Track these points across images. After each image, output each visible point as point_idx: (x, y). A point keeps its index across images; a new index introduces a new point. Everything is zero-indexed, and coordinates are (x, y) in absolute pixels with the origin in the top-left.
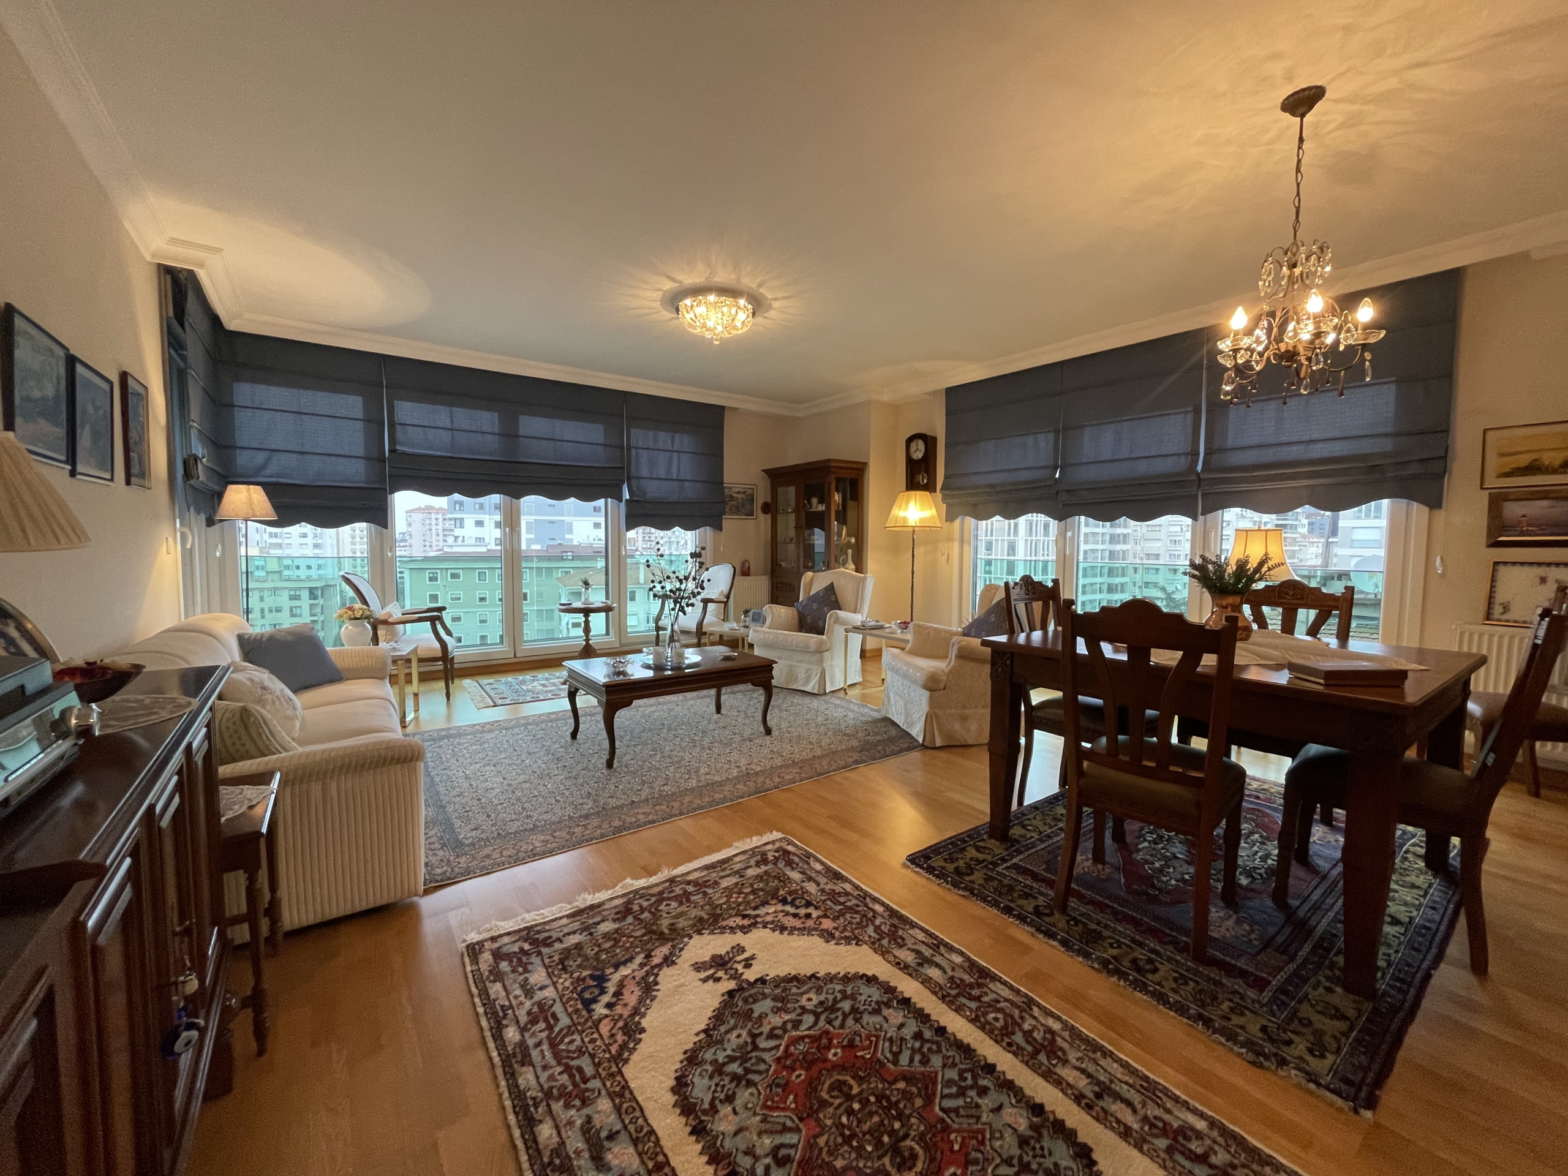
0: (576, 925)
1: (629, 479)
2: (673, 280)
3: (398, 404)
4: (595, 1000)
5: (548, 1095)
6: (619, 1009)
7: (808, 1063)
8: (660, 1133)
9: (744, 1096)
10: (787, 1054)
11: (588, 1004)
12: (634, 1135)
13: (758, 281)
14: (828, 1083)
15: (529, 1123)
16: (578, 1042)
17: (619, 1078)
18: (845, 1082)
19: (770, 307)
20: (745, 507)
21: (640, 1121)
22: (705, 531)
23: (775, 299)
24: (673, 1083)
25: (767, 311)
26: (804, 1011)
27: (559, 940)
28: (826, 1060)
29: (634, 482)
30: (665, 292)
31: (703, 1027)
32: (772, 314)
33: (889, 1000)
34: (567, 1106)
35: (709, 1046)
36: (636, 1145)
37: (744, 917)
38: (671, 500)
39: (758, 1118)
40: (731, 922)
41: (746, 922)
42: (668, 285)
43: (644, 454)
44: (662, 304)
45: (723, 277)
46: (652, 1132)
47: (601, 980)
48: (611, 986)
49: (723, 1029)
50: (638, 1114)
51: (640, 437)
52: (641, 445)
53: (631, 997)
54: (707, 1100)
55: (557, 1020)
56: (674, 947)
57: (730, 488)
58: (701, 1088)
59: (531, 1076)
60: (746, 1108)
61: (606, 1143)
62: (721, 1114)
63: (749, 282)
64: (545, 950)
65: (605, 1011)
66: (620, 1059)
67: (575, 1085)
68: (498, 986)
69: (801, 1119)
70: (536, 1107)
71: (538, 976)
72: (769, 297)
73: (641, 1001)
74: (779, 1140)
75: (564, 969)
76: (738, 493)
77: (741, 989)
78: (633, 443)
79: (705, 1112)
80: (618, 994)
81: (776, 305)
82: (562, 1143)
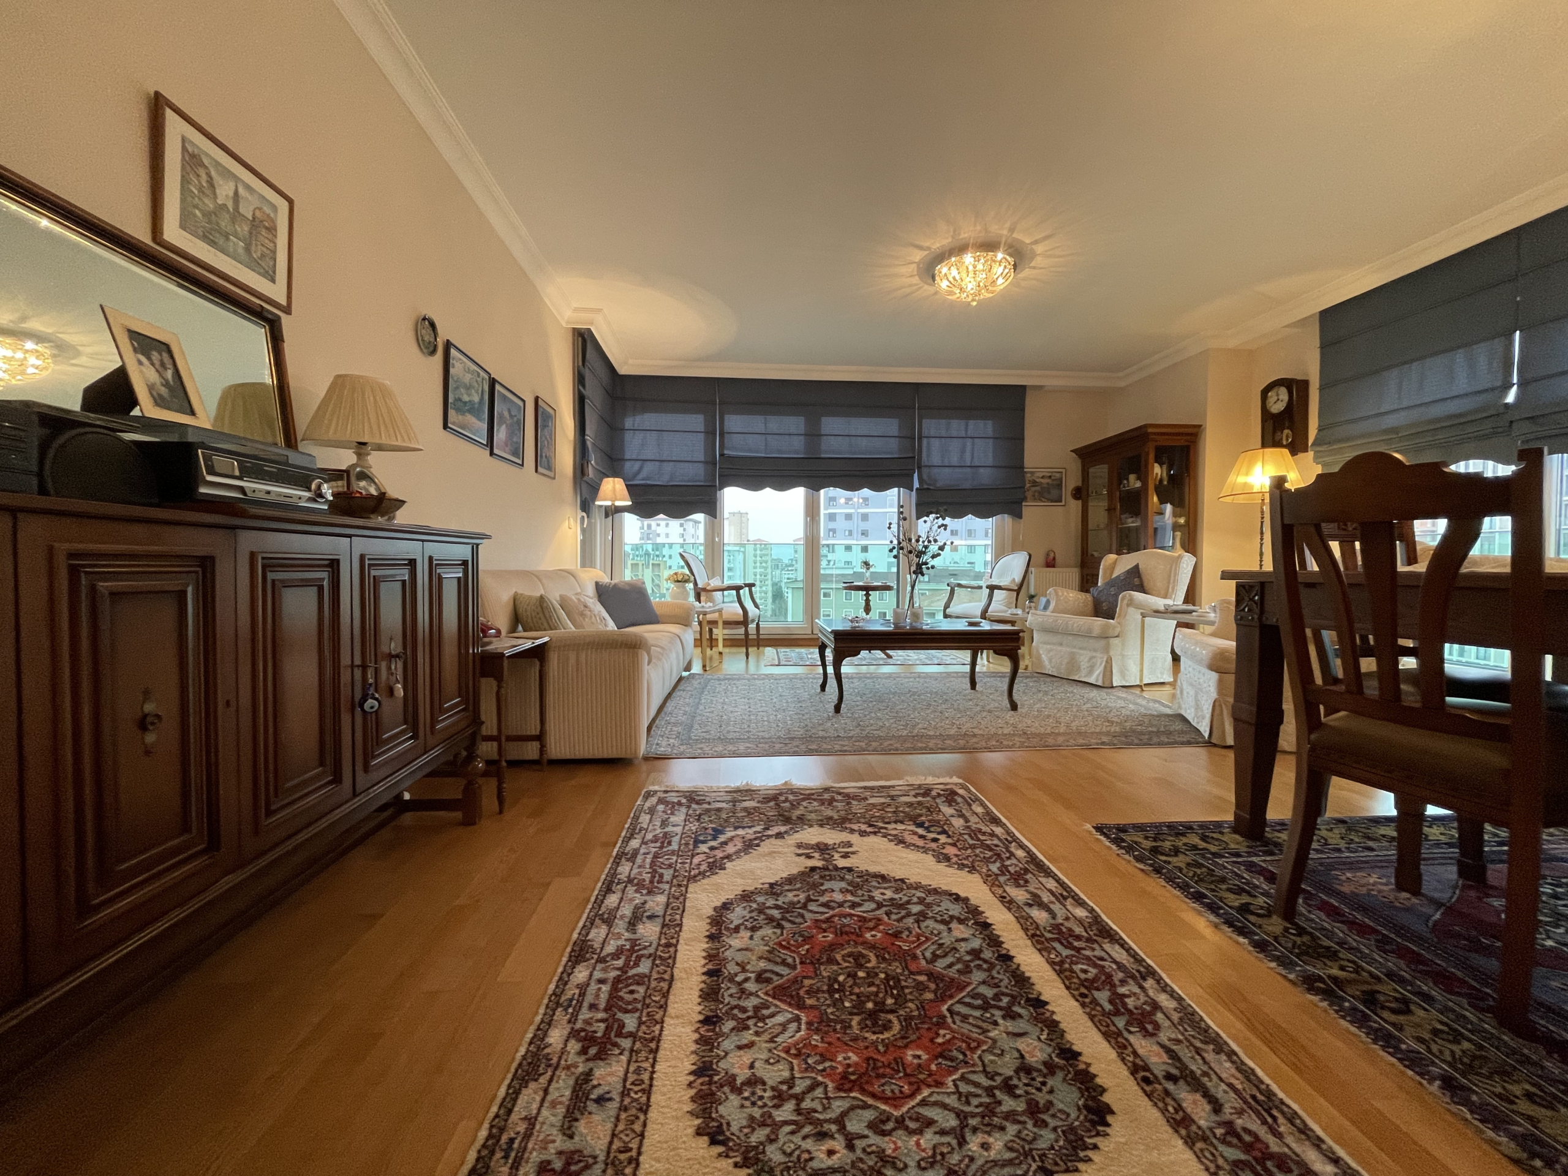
0: (729, 798)
1: (919, 468)
2: (921, 248)
3: (727, 417)
4: (704, 842)
5: (630, 881)
6: (716, 852)
7: (841, 932)
8: (684, 928)
9: (768, 931)
10: (828, 920)
11: (697, 842)
12: (667, 921)
13: (1008, 225)
14: (849, 950)
15: (608, 890)
16: (673, 861)
17: (683, 889)
18: (864, 956)
19: (1034, 255)
20: (1050, 491)
21: (678, 917)
22: (1003, 520)
23: (1036, 242)
24: (719, 904)
25: (1032, 259)
26: (871, 899)
27: (709, 803)
28: (861, 936)
29: (925, 471)
30: (918, 264)
31: (772, 881)
32: (1038, 261)
33: (967, 919)
34: (636, 891)
35: (766, 894)
36: (663, 928)
37: (871, 826)
38: (964, 487)
39: (767, 948)
40: (855, 827)
41: (869, 830)
42: (918, 256)
43: (936, 443)
44: (921, 278)
45: (969, 231)
46: (680, 925)
47: (717, 832)
48: (722, 838)
49: (787, 888)
50: (679, 912)
51: (931, 426)
52: (932, 434)
53: (730, 849)
54: (736, 923)
55: (669, 843)
56: (791, 829)
57: (1032, 473)
58: (737, 915)
59: (628, 869)
60: (763, 939)
61: (644, 919)
62: (739, 935)
63: (998, 230)
64: (694, 806)
65: (707, 851)
66: (692, 879)
67: (652, 882)
68: (648, 817)
69: (802, 963)
70: (618, 884)
71: (679, 818)
72: (1028, 241)
73: (738, 852)
74: (771, 967)
75: (698, 820)
76: (1043, 477)
77: (826, 868)
78: (925, 432)
79: (727, 929)
80: (725, 843)
81: (1039, 249)
82: (618, 908)
